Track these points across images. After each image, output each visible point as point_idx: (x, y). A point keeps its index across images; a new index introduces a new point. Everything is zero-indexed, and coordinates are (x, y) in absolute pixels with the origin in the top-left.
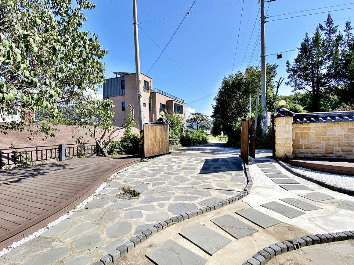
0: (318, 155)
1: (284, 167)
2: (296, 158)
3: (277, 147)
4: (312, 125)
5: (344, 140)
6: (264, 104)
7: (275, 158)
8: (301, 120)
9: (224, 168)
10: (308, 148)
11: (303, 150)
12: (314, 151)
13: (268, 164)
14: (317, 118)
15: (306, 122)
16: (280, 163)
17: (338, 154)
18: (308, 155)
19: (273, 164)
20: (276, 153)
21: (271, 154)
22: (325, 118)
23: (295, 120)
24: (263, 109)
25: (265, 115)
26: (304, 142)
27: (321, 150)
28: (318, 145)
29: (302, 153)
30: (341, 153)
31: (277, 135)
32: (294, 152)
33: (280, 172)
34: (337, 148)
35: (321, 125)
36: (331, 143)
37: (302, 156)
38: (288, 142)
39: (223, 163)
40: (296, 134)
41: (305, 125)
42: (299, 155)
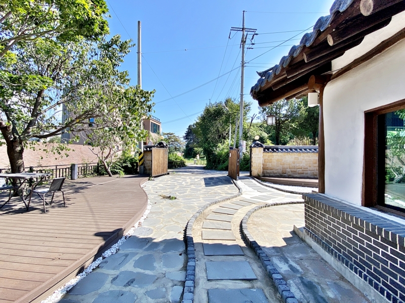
0: (278, 174)
1: (257, 182)
2: (264, 176)
3: (253, 169)
4: (274, 154)
5: (293, 165)
6: (241, 134)
7: (251, 176)
8: (268, 150)
9: (220, 183)
10: (272, 169)
11: (268, 171)
12: (275, 171)
13: (247, 180)
14: (277, 149)
15: (271, 152)
16: (255, 180)
17: (289, 174)
18: (271, 174)
19: (251, 180)
20: (252, 173)
21: (249, 174)
22: (282, 149)
23: (264, 150)
24: (240, 138)
25: (242, 143)
26: (269, 165)
27: (279, 171)
28: (278, 168)
29: (268, 173)
30: (290, 173)
31: (253, 160)
32: (263, 173)
33: (255, 184)
34: (288, 170)
35: (279, 154)
36: (285, 166)
37: (268, 175)
38: (260, 165)
39: (218, 180)
40: (265, 159)
41: (270, 154)
42: (266, 174)
